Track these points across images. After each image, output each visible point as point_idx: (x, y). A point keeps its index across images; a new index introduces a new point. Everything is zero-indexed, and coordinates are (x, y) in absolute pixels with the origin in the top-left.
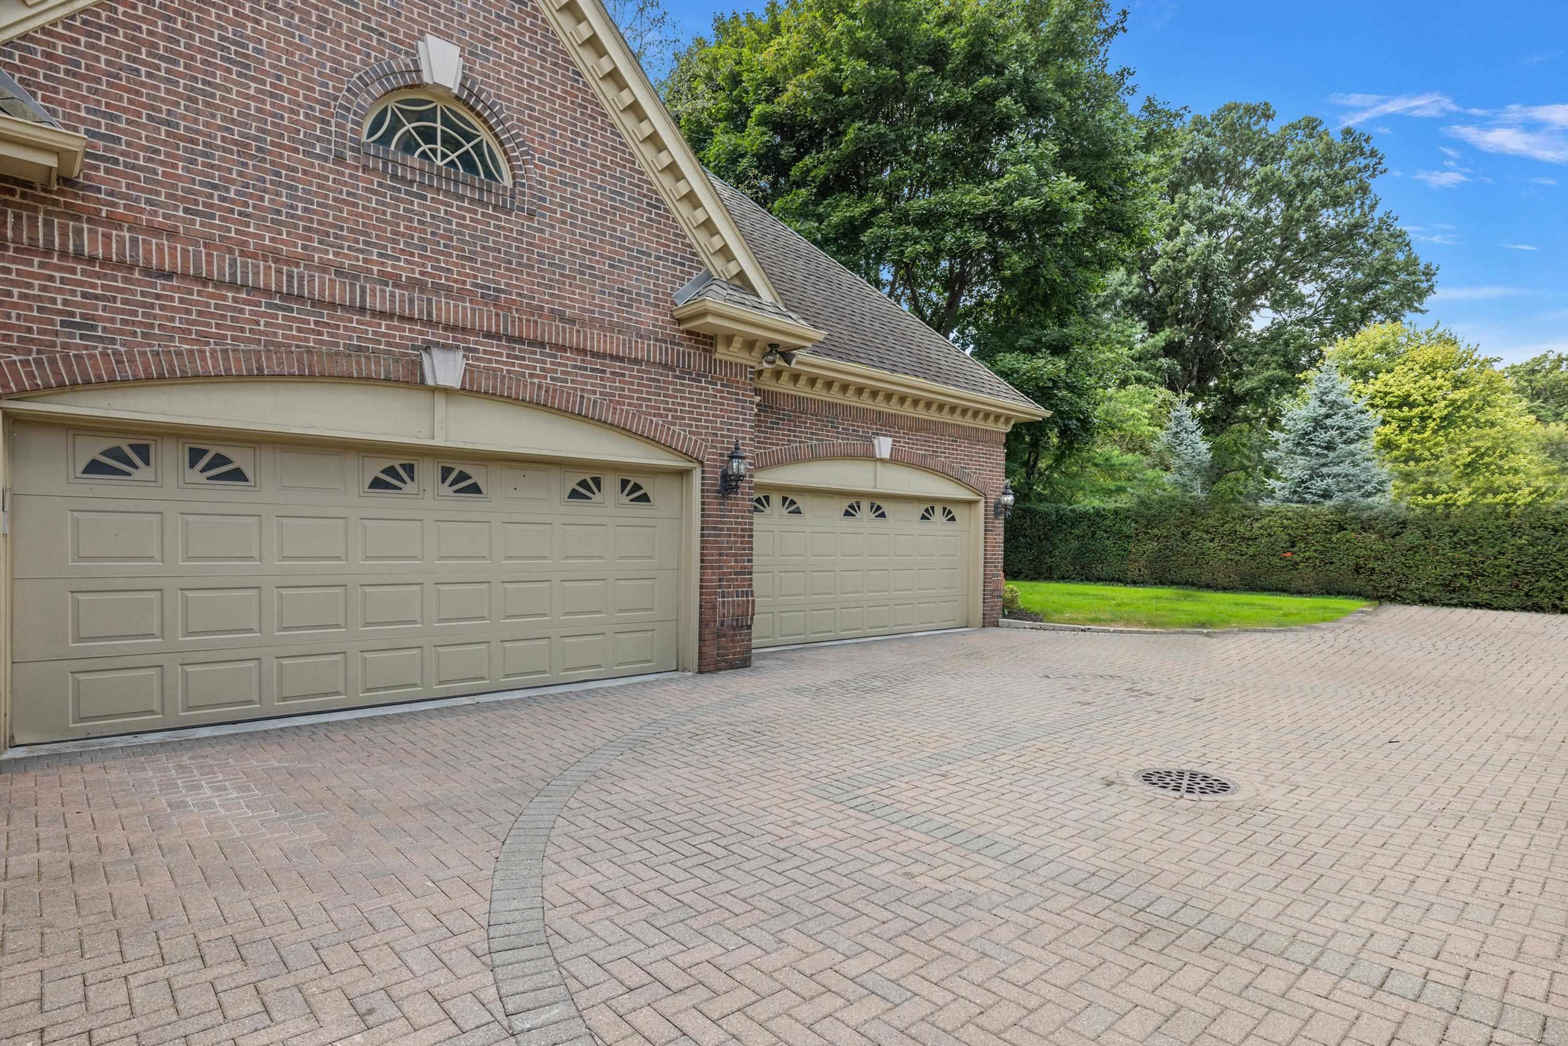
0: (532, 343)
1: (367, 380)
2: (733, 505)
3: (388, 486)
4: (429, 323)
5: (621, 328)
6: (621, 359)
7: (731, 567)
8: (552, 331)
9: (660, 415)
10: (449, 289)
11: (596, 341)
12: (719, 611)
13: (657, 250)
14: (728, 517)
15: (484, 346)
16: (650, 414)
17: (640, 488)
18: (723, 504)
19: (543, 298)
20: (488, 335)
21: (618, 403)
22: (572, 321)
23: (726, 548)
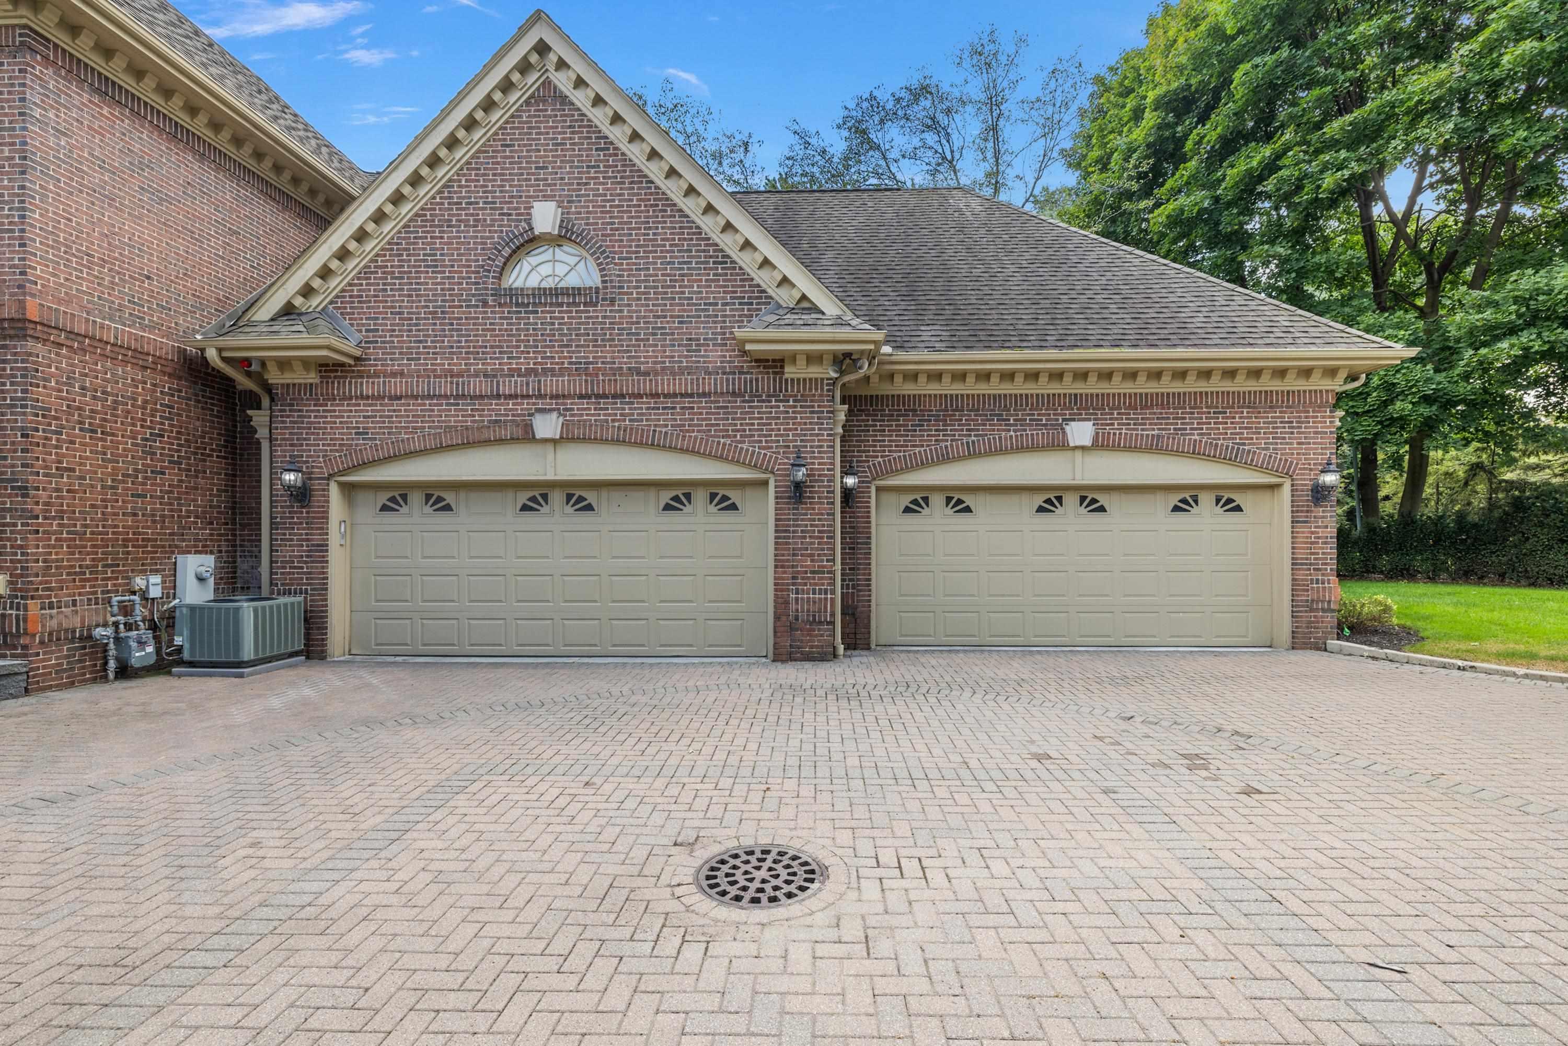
0: (615, 396)
1: (500, 441)
2: (808, 509)
3: (532, 509)
4: (540, 396)
5: (689, 370)
6: (691, 395)
7: (806, 566)
8: (629, 384)
9: (729, 436)
10: (553, 370)
11: (665, 384)
12: (793, 606)
13: (723, 298)
14: (803, 520)
15: (576, 405)
16: (719, 437)
17: (728, 499)
18: (797, 509)
19: (624, 362)
20: (581, 397)
21: (688, 431)
22: (647, 374)
23: (801, 549)
